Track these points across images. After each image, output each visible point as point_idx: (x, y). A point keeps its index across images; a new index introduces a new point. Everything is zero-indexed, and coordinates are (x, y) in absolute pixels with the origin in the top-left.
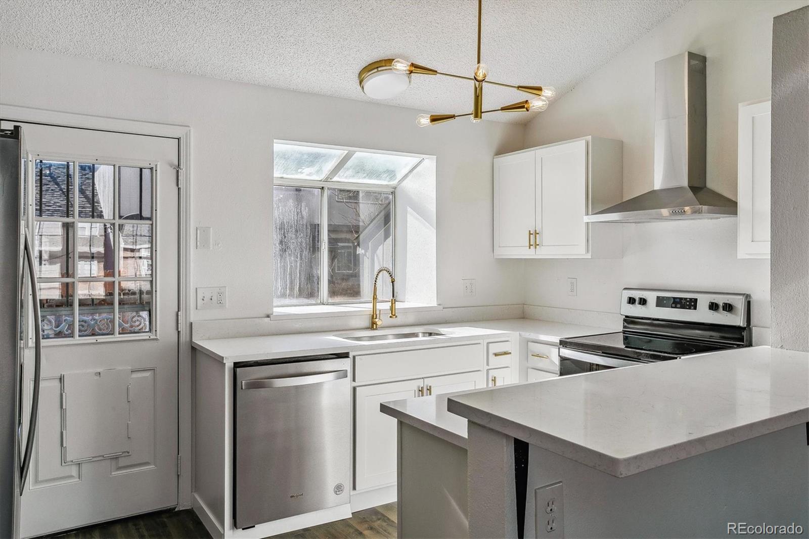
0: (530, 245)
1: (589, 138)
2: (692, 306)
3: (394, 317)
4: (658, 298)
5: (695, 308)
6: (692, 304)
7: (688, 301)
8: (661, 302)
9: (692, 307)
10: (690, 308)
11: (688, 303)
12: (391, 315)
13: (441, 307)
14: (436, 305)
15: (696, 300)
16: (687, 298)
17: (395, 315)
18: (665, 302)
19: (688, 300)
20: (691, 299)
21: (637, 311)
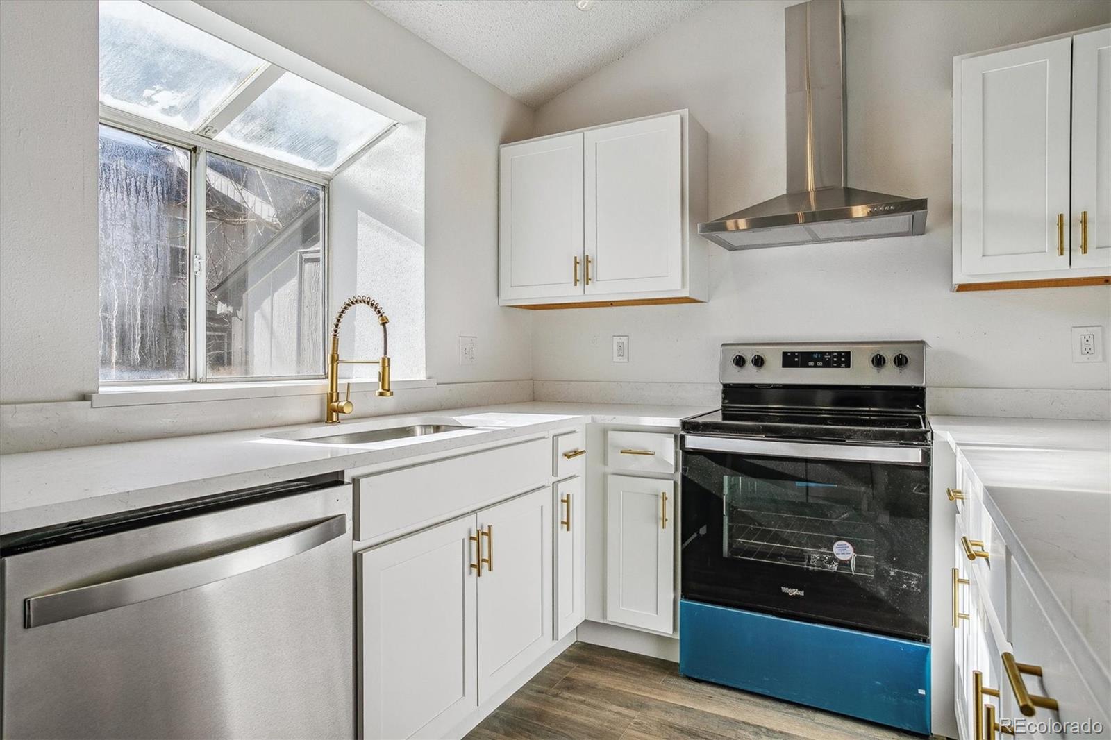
0: (576, 281)
1: (686, 112)
2: (843, 362)
3: (388, 393)
4: (785, 354)
5: (848, 366)
6: (842, 359)
7: (835, 357)
8: (790, 360)
9: (843, 365)
10: (839, 366)
11: (835, 359)
12: (380, 390)
13: (433, 382)
14: (425, 379)
15: (848, 354)
16: (833, 352)
17: (388, 390)
18: (796, 359)
19: (835, 354)
20: (840, 353)
21: (750, 376)
